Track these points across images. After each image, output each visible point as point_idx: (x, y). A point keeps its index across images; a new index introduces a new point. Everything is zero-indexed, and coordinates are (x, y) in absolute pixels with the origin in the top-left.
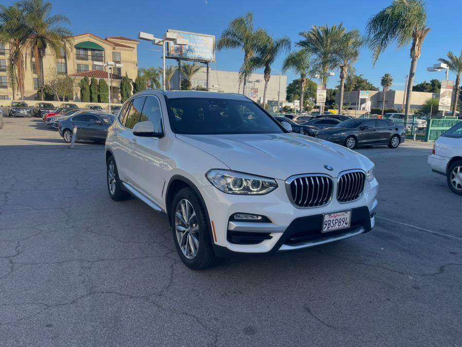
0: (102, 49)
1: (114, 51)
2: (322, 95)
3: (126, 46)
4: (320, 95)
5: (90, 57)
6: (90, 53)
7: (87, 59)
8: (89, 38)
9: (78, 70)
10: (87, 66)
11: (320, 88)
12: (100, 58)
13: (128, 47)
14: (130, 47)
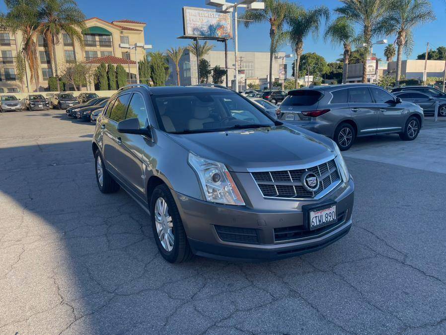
0: (109, 34)
1: (122, 35)
2: (371, 66)
3: (133, 30)
4: (369, 66)
5: (98, 43)
6: (97, 38)
7: (95, 45)
8: (96, 23)
9: (87, 57)
10: (95, 52)
11: (369, 58)
12: (108, 44)
13: (136, 30)
14: (138, 30)
